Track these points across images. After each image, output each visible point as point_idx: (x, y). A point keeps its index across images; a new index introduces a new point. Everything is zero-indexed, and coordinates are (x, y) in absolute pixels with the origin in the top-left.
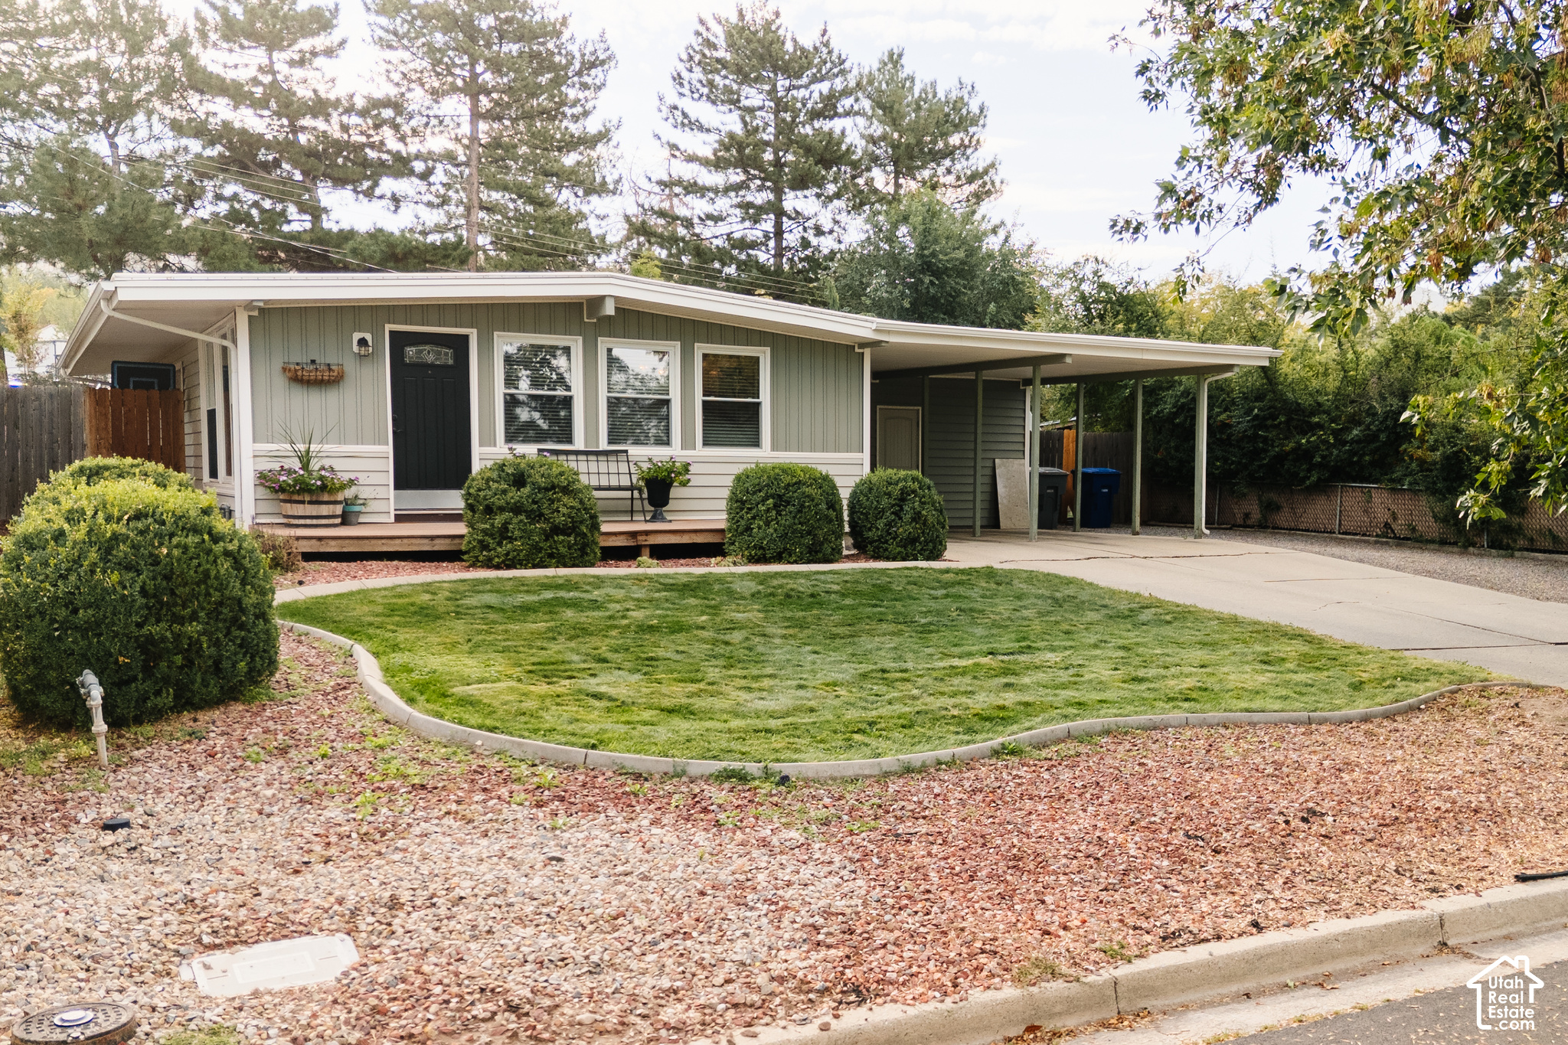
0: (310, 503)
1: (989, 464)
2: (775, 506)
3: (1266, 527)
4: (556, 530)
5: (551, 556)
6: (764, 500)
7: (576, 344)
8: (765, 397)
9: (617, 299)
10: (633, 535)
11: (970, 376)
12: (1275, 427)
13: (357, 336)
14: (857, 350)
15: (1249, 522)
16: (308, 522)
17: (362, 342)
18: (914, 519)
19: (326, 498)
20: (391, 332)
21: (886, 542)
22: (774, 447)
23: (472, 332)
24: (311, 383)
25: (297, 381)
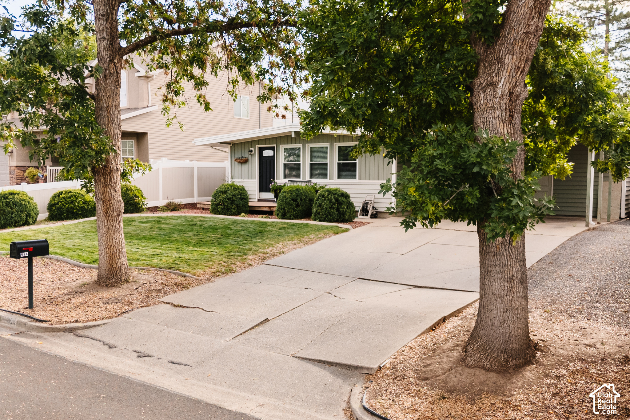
7: (301, 146)
8: (358, 160)
9: (295, 132)
17: (251, 151)
20: (259, 148)
22: (360, 179)
23: (275, 145)
24: (242, 163)
25: (239, 162)
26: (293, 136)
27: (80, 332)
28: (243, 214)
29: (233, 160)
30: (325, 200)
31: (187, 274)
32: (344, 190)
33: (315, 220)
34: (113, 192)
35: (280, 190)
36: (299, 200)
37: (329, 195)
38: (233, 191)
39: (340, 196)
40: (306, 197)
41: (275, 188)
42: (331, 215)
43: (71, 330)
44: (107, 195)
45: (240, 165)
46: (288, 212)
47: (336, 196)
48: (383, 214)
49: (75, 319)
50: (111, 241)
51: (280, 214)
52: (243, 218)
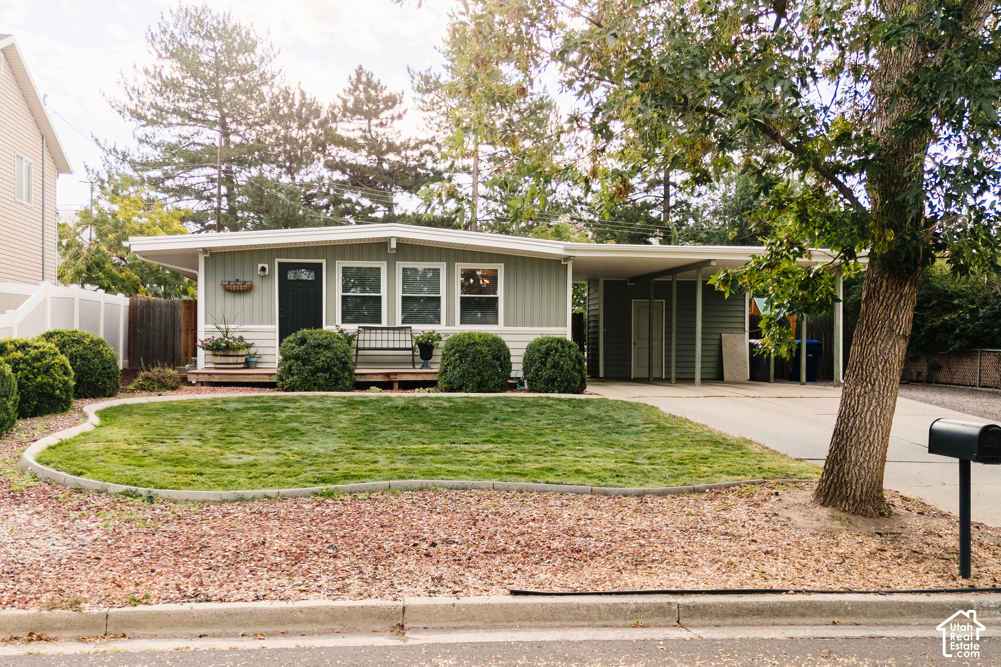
0: (221, 356)
1: (717, 337)
2: (460, 358)
3: (931, 382)
4: (318, 370)
5: (315, 385)
6: (454, 354)
7: (383, 266)
8: (500, 293)
9: (398, 239)
10: (388, 375)
11: (668, 279)
12: (929, 308)
13: (260, 266)
14: (563, 263)
15: (920, 379)
16: (223, 366)
17: (263, 269)
18: (553, 367)
19: (231, 353)
20: (279, 263)
21: (536, 381)
22: (506, 323)
23: (323, 261)
24: (236, 292)
25: (231, 292)
26: (393, 245)
30: (561, 356)
37: (563, 348)
45: (230, 295)
46: (489, 378)
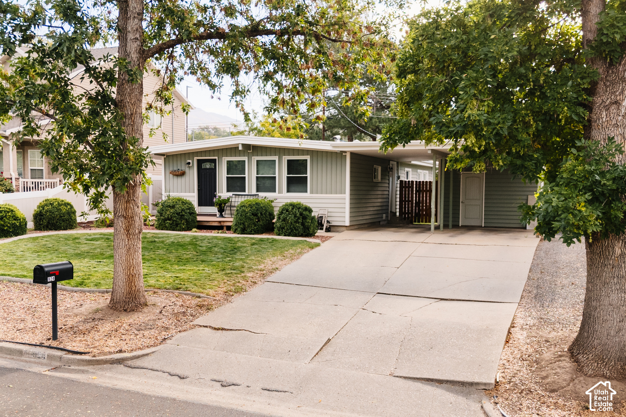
1: (525, 197)
7: (246, 159)
8: (309, 174)
9: (243, 144)
14: (343, 154)
17: (189, 163)
20: (197, 160)
22: (312, 192)
23: (217, 158)
24: (177, 175)
25: (174, 175)
26: (240, 148)
27: (129, 363)
28: (194, 230)
29: (168, 172)
30: (289, 214)
31: (202, 295)
32: (306, 204)
33: (279, 235)
34: (136, 208)
35: (225, 204)
36: (259, 215)
37: (293, 209)
38: (181, 205)
39: (304, 211)
40: (266, 211)
41: (219, 202)
42: (296, 230)
43: (120, 361)
44: (130, 211)
45: (175, 177)
46: (248, 226)
47: (300, 210)
48: (336, 228)
49: (118, 349)
50: (131, 261)
51: (239, 229)
52: (195, 233)
